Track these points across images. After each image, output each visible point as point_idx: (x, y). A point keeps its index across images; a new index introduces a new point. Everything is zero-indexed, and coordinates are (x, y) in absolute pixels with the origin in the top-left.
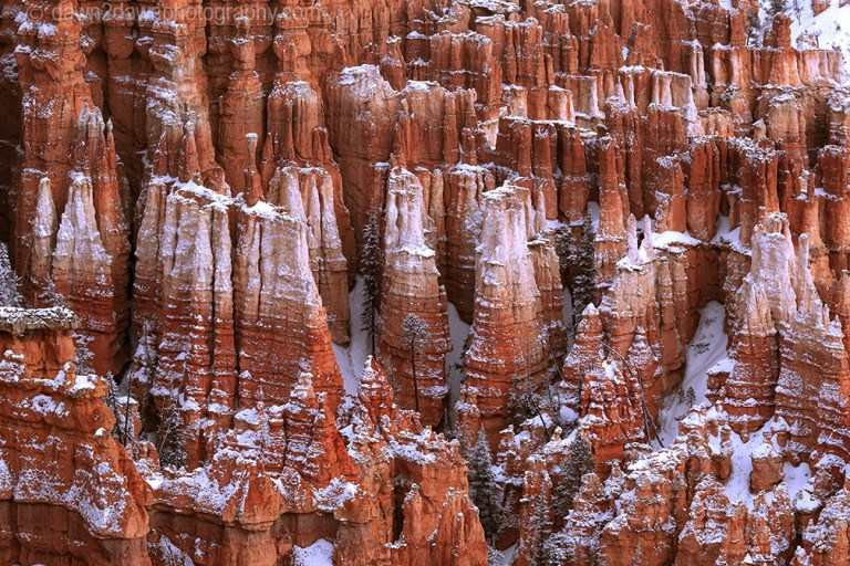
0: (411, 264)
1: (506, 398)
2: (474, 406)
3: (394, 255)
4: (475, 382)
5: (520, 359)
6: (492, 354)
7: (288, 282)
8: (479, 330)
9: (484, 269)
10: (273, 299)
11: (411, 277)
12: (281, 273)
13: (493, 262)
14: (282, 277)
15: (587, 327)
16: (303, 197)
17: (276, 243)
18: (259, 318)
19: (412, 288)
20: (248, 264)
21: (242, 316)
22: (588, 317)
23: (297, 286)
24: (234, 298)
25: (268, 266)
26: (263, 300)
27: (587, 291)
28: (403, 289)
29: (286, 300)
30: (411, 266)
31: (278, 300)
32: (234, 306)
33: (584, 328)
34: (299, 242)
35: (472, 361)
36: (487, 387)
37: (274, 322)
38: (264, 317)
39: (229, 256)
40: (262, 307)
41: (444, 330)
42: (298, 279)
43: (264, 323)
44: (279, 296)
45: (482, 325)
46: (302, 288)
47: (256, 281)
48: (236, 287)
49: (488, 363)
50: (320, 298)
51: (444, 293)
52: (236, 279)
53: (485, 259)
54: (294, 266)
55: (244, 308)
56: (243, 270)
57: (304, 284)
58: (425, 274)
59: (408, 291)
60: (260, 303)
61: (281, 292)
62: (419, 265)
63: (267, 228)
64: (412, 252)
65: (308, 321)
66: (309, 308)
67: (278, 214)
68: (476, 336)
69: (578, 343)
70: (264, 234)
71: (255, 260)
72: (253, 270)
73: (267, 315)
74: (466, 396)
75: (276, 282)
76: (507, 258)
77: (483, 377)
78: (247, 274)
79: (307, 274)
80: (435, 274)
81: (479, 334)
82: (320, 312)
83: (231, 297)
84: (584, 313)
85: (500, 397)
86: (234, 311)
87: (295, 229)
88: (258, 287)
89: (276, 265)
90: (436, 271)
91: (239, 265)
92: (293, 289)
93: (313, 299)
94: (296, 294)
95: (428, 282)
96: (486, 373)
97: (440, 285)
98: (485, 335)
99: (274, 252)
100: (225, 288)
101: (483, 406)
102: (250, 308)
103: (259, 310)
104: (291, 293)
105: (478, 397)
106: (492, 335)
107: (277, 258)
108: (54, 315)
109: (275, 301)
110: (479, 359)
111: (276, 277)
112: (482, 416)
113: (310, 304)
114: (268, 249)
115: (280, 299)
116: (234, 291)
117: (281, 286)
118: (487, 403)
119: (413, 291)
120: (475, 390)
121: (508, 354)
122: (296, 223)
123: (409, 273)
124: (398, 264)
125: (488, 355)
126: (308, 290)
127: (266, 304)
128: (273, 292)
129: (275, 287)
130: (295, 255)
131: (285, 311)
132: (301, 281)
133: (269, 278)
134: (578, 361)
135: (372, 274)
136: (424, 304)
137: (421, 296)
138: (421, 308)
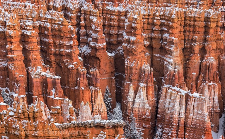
7: (201, 115)
10: (196, 119)
12: (199, 112)
14: (199, 114)
16: (209, 92)
17: (198, 104)
18: (192, 124)
20: (190, 110)
21: (187, 124)
23: (203, 116)
24: (185, 119)
25: (196, 111)
26: (193, 120)
29: (200, 120)
31: (197, 120)
32: (185, 121)
34: (205, 104)
37: (196, 126)
38: (193, 124)
39: (184, 108)
40: (193, 122)
42: (203, 114)
43: (193, 126)
44: (198, 119)
46: (204, 117)
47: (191, 115)
48: (186, 116)
50: (209, 119)
52: (186, 114)
54: (203, 111)
55: (188, 122)
56: (188, 112)
57: (205, 116)
60: (192, 120)
61: (198, 118)
63: (196, 100)
65: (205, 125)
66: (206, 122)
67: (200, 96)
70: (195, 102)
71: (192, 109)
72: (191, 112)
73: (194, 124)
78: (189, 113)
79: (206, 114)
82: (209, 123)
83: (184, 119)
86: (185, 123)
87: (204, 100)
88: (192, 116)
89: (198, 110)
91: (187, 110)
92: (202, 117)
93: (207, 120)
94: (203, 118)
99: (198, 107)
100: (182, 116)
102: (189, 122)
103: (192, 122)
104: (201, 118)
107: (198, 108)
108: (117, 122)
111: (198, 114)
113: (206, 121)
114: (196, 106)
116: (185, 117)
117: (198, 116)
122: (204, 99)
126: (206, 117)
127: (194, 121)
128: (196, 117)
129: (197, 116)
130: (203, 108)
131: (199, 123)
132: (205, 115)
133: (196, 114)
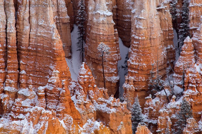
0: (101, 19)
1: (147, 82)
2: (132, 85)
3: (93, 15)
4: (132, 74)
5: (154, 63)
6: (140, 61)
7: (44, 28)
8: (134, 50)
9: (136, 21)
10: (36, 36)
11: (101, 25)
12: (40, 24)
13: (140, 18)
14: (41, 26)
15: (186, 48)
17: (37, 10)
18: (29, 45)
19: (101, 30)
20: (24, 19)
21: (21, 44)
22: (187, 43)
23: (48, 30)
24: (17, 35)
25: (34, 20)
26: (31, 36)
27: (185, 31)
28: (97, 31)
29: (42, 36)
30: (101, 20)
31: (38, 36)
32: (17, 40)
33: (185, 48)
34: (48, 9)
35: (130, 64)
36: (138, 77)
37: (37, 47)
38: (32, 45)
39: (14, 15)
40: (31, 40)
41: (117, 50)
42: (48, 26)
43: (32, 47)
44: (39, 34)
45: (135, 47)
46: (50, 30)
47: (27, 28)
48: (18, 30)
49: (138, 65)
50: (59, 35)
51: (117, 33)
52: (18, 27)
53: (136, 16)
54: (46, 20)
55: (22, 40)
56: (21, 22)
57: (51, 29)
58: (108, 24)
59: (100, 32)
60: (30, 38)
61: (40, 33)
62: (105, 20)
63: (33, 2)
64: (102, 13)
65: (54, 46)
66: (54, 40)
68: (132, 52)
69: (182, 55)
71: (27, 18)
72: (26, 22)
73: (33, 44)
74: (128, 81)
75: (37, 28)
76: (147, 15)
77: (136, 72)
78: (23, 24)
79: (53, 25)
80: (112, 24)
81: (134, 52)
82: (59, 42)
83: (15, 35)
84: (185, 41)
85: (144, 81)
86: (17, 42)
87: (46, 2)
88: (29, 30)
89: (37, 20)
90: (113, 22)
91: (19, 20)
92: (46, 31)
93: (56, 36)
94: (48, 33)
95: (109, 27)
96: (138, 70)
97: (115, 29)
98: (137, 52)
99: (37, 14)
100: (12, 31)
101: (136, 85)
102: (25, 40)
103: (29, 41)
104: (45, 33)
105: (134, 81)
106: (140, 52)
107: (38, 16)
109: (37, 37)
110: (134, 63)
111: (38, 26)
112: (136, 90)
113: (54, 38)
114: (33, 12)
115: (40, 36)
116: (17, 32)
117: (39, 30)
118: (138, 84)
119: (102, 32)
120: (133, 78)
121: (148, 61)
123: (100, 23)
124: (95, 19)
125: (139, 62)
126: (53, 31)
127: (33, 38)
128: (36, 32)
129: (37, 30)
130: (47, 15)
131: (42, 42)
132: (50, 27)
133: (34, 26)
134: (182, 64)
135: (82, 24)
136: (108, 38)
137: (106, 34)
138: (106, 40)
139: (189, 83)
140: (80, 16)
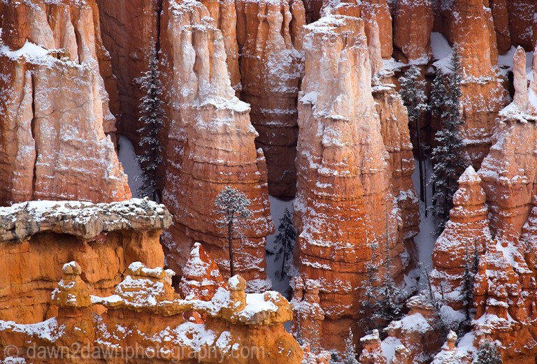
0: (220, 122)
1: (357, 294)
2: (316, 305)
3: (194, 111)
4: (314, 273)
5: (372, 243)
6: (338, 236)
7: (77, 149)
8: (318, 205)
9: (320, 126)
10: (54, 173)
11: (220, 138)
12: (67, 138)
13: (334, 117)
14: (68, 143)
15: (466, 198)
17: (57, 99)
19: (221, 153)
20: (17, 126)
22: (467, 185)
23: (91, 154)
25: (46, 129)
26: (40, 173)
27: (451, 150)
28: (209, 154)
29: (74, 174)
30: (220, 124)
31: (62, 173)
33: (462, 199)
34: (91, 96)
35: (308, 245)
36: (332, 280)
40: (39, 183)
41: (264, 206)
42: (91, 145)
44: (64, 168)
45: (321, 199)
46: (98, 156)
47: (28, 150)
49: (332, 248)
51: (263, 158)
53: (321, 113)
54: (84, 127)
56: (8, 135)
58: (238, 134)
59: (216, 157)
60: (35, 177)
61: (67, 163)
62: (231, 123)
63: (43, 77)
64: (220, 106)
66: (110, 182)
68: (313, 212)
69: (455, 219)
70: (38, 86)
71: (26, 121)
72: (25, 135)
74: (304, 292)
75: (58, 149)
76: (351, 110)
77: (325, 267)
78: (15, 139)
79: (104, 141)
80: (252, 134)
81: (317, 210)
82: (125, 187)
84: (461, 180)
85: (350, 293)
87: (85, 79)
88: (32, 156)
89: (57, 127)
90: (252, 129)
92: (84, 159)
94: (89, 165)
95: (242, 145)
96: (331, 261)
97: (257, 148)
98: (327, 211)
99: (55, 111)
101: (327, 304)
104: (81, 163)
105: (321, 293)
106: (336, 211)
107: (58, 117)
109: (58, 175)
110: (319, 243)
111: (59, 143)
112: (327, 318)
113: (112, 177)
114: (44, 106)
115: (67, 172)
117: (64, 155)
118: (332, 301)
119: (223, 157)
120: (317, 284)
121: (358, 236)
122: (86, 72)
123: (216, 134)
124: (201, 122)
125: (332, 239)
126: (107, 158)
127: (44, 179)
128: (55, 161)
129: (57, 157)
130: (86, 114)
131: (73, 188)
132: (96, 147)
133: (48, 144)
134: (456, 243)
135: (153, 136)
136: (238, 174)
137: (234, 163)
138: (234, 178)
139: (488, 295)
140: (148, 114)
